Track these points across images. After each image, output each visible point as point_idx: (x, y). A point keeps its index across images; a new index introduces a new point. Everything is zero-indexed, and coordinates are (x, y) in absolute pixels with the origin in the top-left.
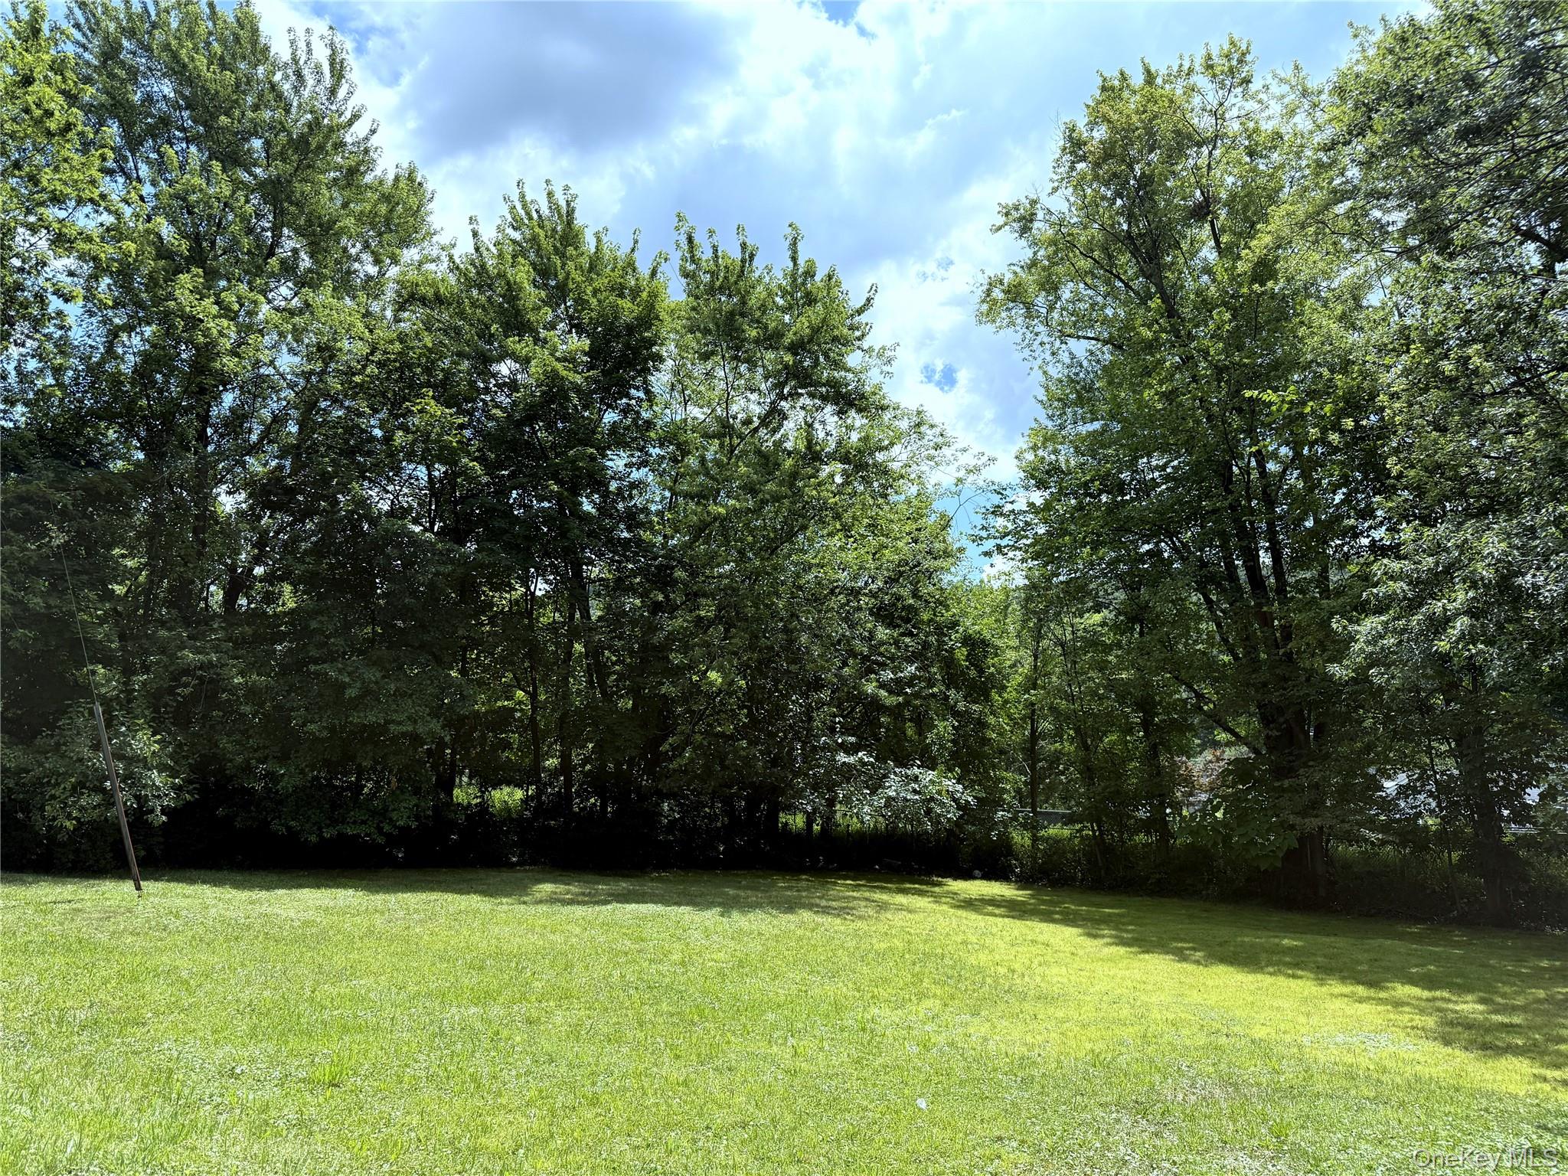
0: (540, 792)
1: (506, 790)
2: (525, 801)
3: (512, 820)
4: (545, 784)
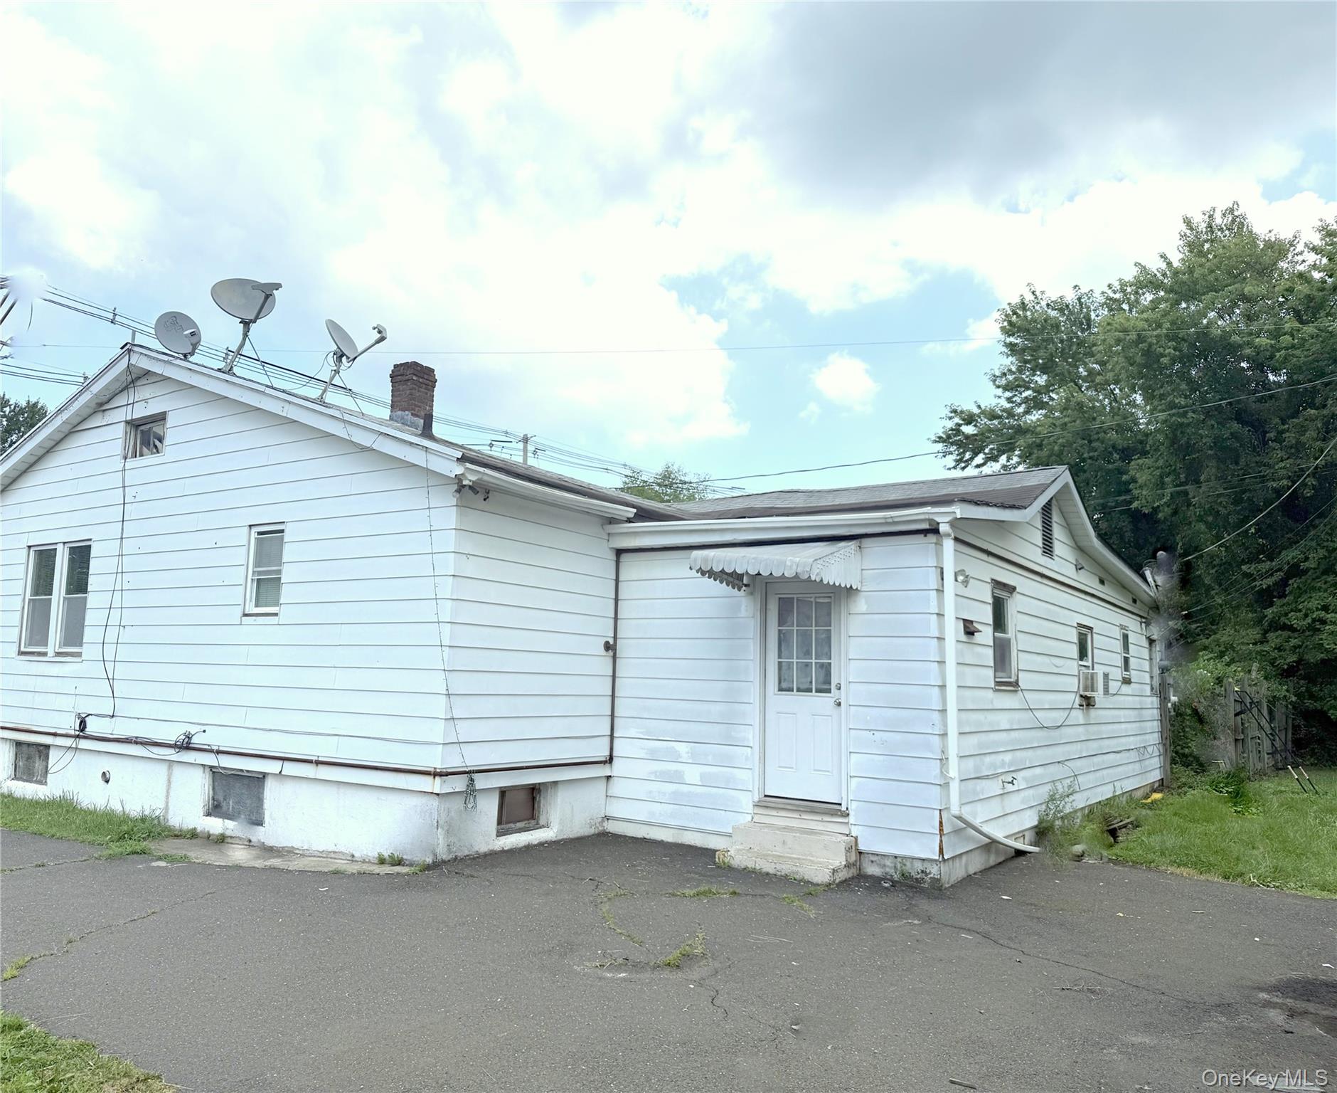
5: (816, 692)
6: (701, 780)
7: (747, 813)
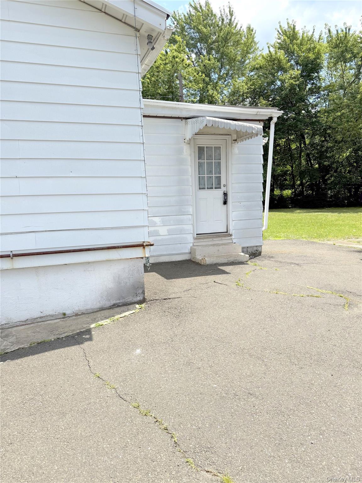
0: (295, 191)
1: (287, 191)
2: (292, 193)
3: (289, 198)
4: (296, 189)
5: (215, 189)
6: (168, 233)
7: (191, 243)
